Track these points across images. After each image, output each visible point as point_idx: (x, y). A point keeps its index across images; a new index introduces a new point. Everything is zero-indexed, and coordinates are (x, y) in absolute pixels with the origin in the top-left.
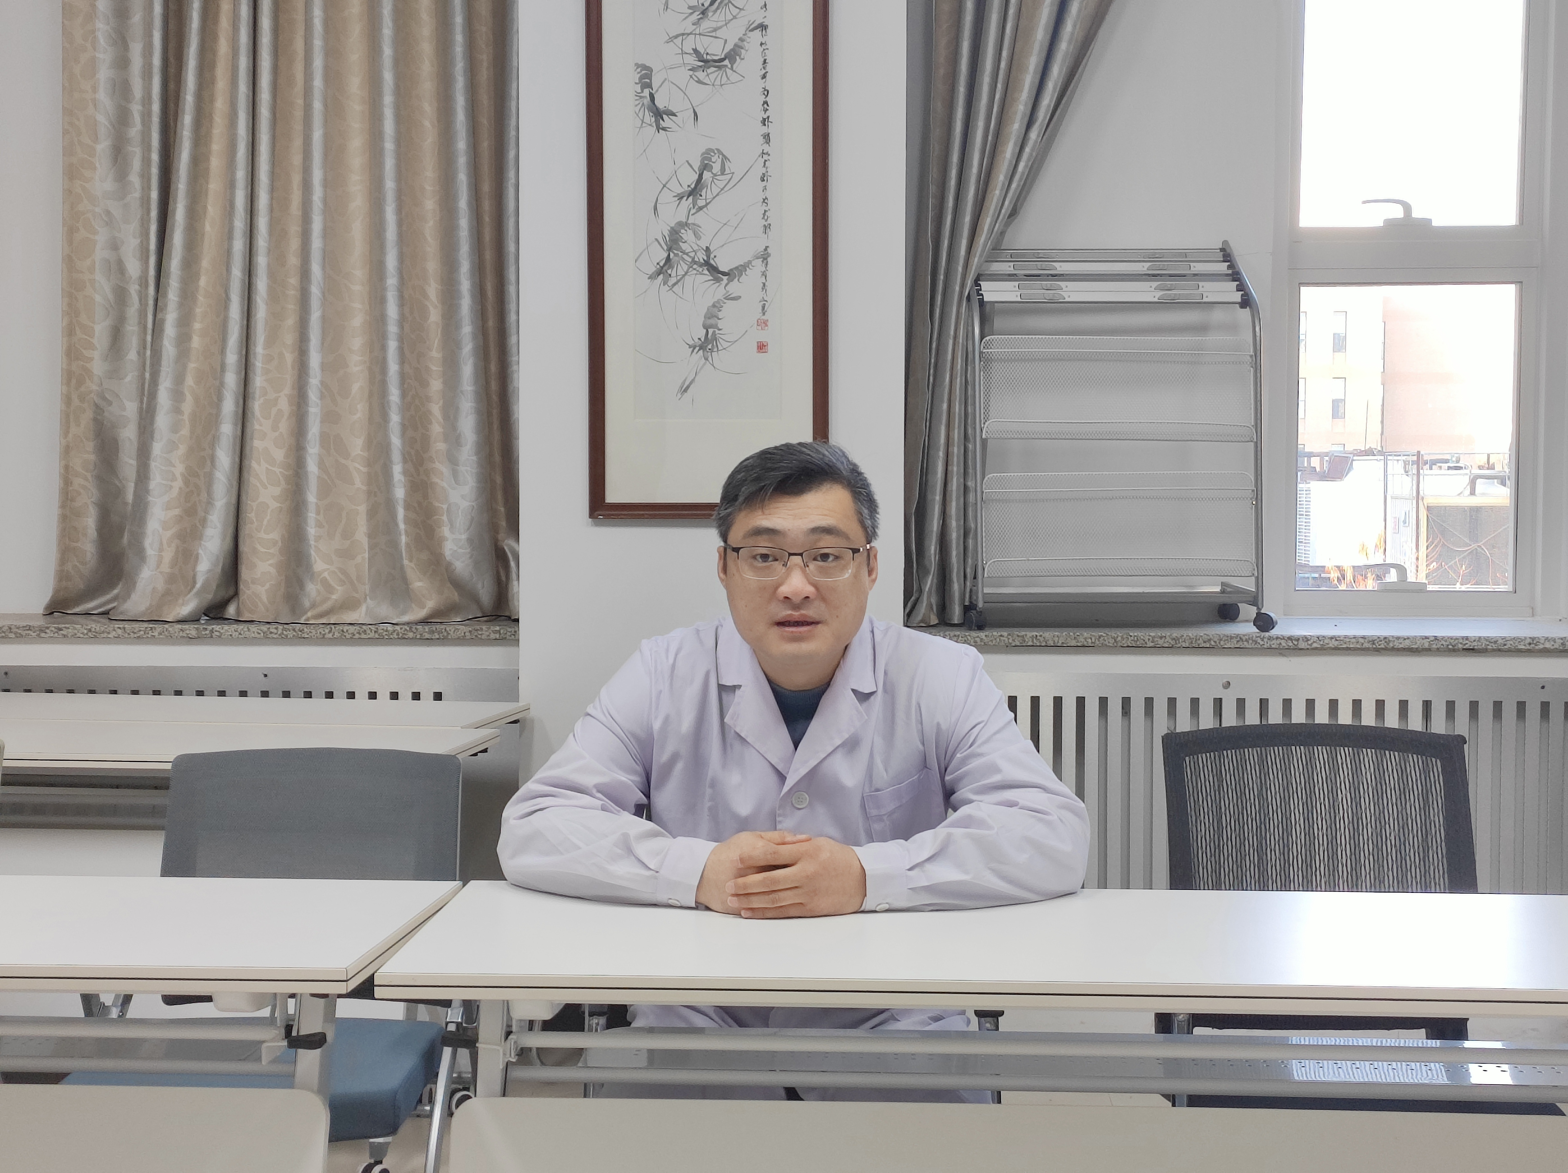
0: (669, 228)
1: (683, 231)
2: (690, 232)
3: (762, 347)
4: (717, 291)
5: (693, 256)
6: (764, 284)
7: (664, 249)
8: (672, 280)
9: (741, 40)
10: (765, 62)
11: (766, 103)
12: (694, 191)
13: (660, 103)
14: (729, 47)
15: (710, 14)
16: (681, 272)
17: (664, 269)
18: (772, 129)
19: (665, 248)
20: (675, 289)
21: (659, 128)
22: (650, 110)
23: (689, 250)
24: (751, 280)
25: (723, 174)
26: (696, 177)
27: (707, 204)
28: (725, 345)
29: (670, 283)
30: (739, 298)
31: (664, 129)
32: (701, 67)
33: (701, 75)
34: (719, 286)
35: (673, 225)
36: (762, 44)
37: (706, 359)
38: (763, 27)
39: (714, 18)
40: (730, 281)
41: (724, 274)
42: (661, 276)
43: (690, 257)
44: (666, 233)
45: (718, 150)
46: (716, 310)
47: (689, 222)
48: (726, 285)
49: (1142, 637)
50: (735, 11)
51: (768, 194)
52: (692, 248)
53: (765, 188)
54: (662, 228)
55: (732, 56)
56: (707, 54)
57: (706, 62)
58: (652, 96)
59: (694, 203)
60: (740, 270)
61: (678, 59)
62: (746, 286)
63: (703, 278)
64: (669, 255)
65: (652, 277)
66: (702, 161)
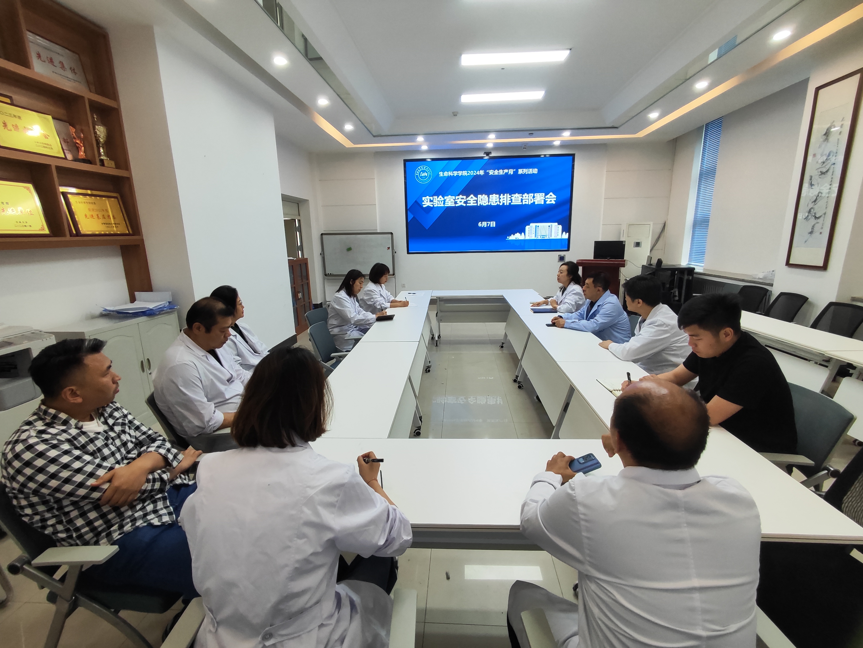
3: (821, 233)
4: (816, 221)
6: (824, 220)
8: (808, 220)
9: (830, 167)
10: (833, 172)
11: (831, 181)
12: (815, 201)
13: (813, 183)
14: (827, 169)
15: (825, 163)
16: (810, 218)
17: (807, 217)
18: (831, 186)
22: (811, 184)
23: (812, 213)
24: (822, 219)
26: (815, 198)
27: (817, 203)
28: (815, 232)
30: (818, 223)
33: (820, 176)
36: (833, 168)
37: (810, 236)
38: (834, 164)
40: (818, 219)
41: (817, 218)
42: (806, 219)
43: (812, 215)
50: (829, 161)
55: (827, 171)
57: (822, 173)
58: (811, 182)
59: (815, 203)
60: (821, 216)
61: (817, 173)
62: (820, 220)
63: (813, 219)
64: (808, 215)
65: (804, 219)
66: (818, 195)
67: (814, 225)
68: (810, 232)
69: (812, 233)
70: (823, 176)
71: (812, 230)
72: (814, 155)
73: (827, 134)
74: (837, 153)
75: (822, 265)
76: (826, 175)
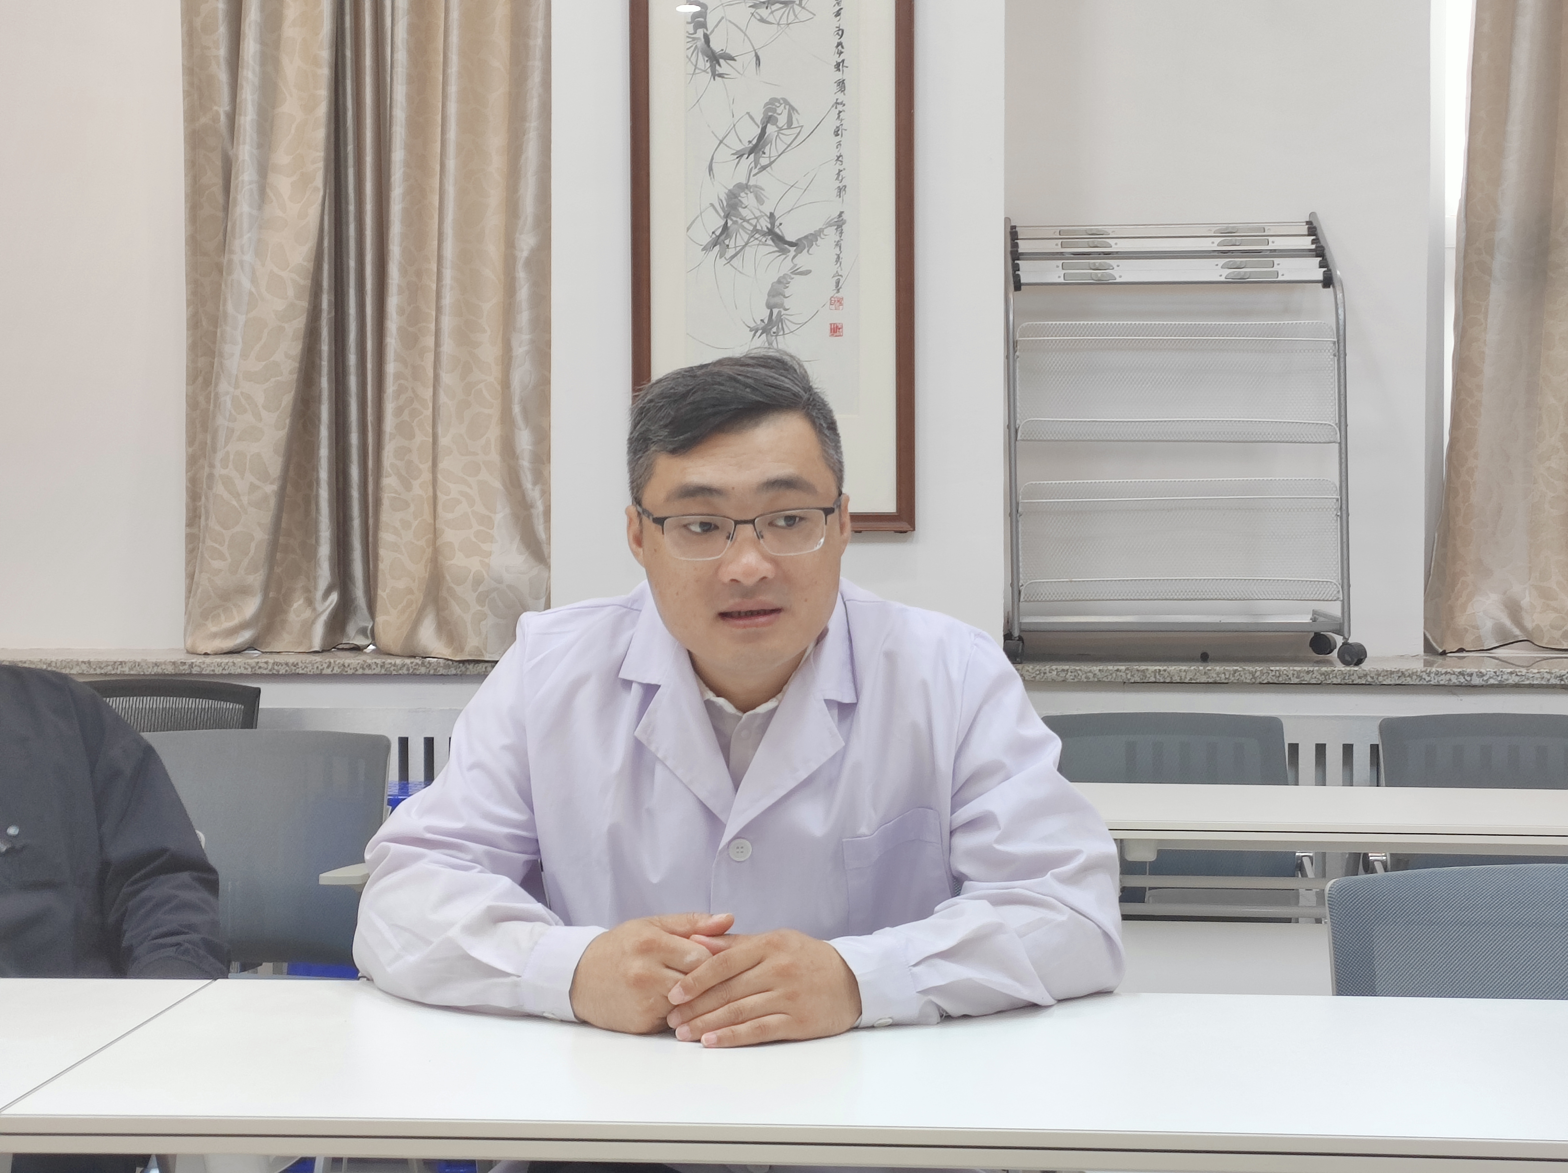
0: (727, 191)
2: (751, 196)
3: (835, 330)
4: (783, 265)
5: (754, 224)
6: (838, 256)
7: (720, 215)
11: (840, 44)
12: (757, 148)
16: (741, 243)
17: (720, 240)
18: (847, 75)
20: (735, 262)
21: (715, 75)
23: (751, 216)
24: (823, 251)
25: (789, 127)
28: (793, 327)
29: (728, 256)
30: (807, 273)
34: (786, 258)
37: (770, 344)
40: (799, 252)
41: (792, 244)
42: (717, 248)
43: (751, 224)
44: (723, 197)
45: (783, 99)
46: (781, 286)
48: (794, 257)
49: (1285, 672)
51: (843, 151)
52: (754, 215)
53: (839, 144)
58: (707, 37)
59: (756, 162)
60: (810, 239)
62: (817, 258)
63: (767, 249)
64: (726, 223)
65: (706, 249)
66: (765, 112)
67: (779, 282)
68: (759, 322)
69: (774, 330)
70: (778, 14)
71: (775, 311)
75: (887, 504)
76: (796, 7)
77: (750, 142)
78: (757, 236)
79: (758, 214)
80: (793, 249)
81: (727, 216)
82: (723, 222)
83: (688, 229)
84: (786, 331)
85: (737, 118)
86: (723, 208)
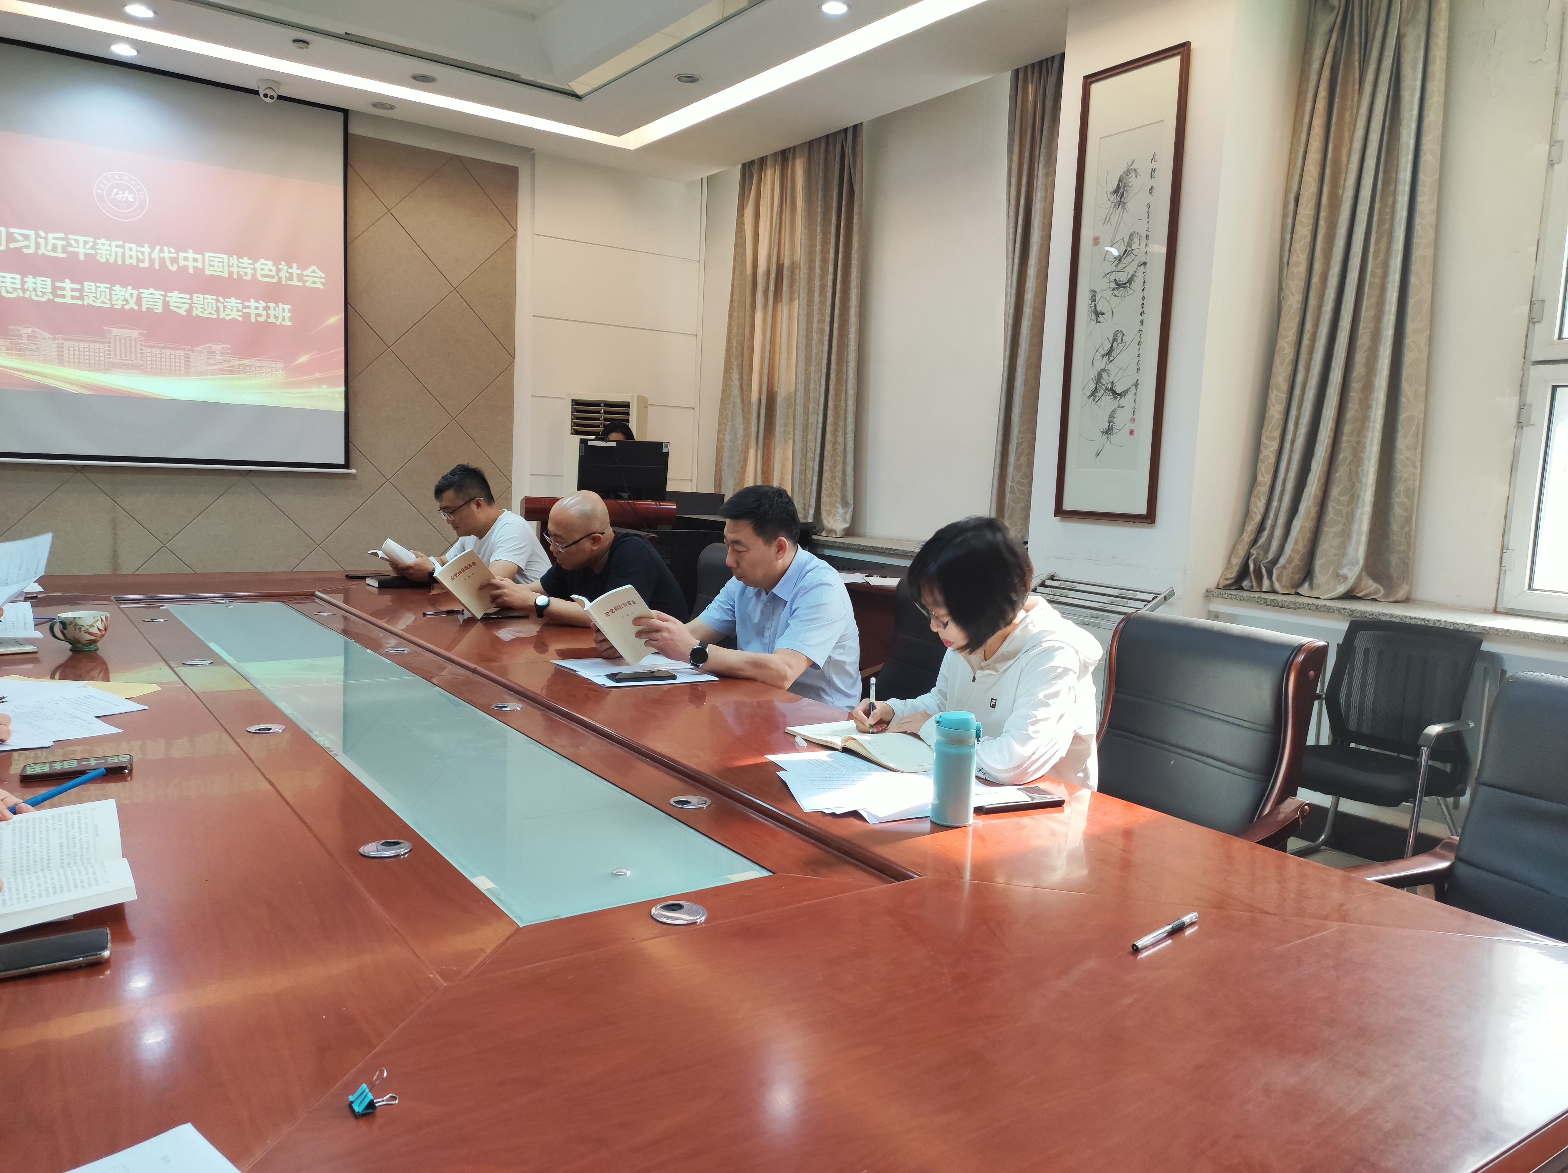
0: (1097, 372)
1: (1103, 373)
2: (1106, 374)
3: (1132, 432)
4: (1114, 404)
5: (1106, 386)
6: (1135, 399)
8: (1097, 399)
9: (1135, 272)
10: (1144, 282)
11: (1143, 304)
12: (1109, 353)
13: (1098, 309)
14: (1130, 276)
15: (1123, 260)
16: (1101, 395)
17: (1093, 394)
18: (1145, 317)
19: (1095, 382)
20: (1097, 403)
21: (1098, 322)
22: (1094, 313)
23: (1105, 383)
24: (1130, 398)
25: (1122, 343)
26: (1111, 345)
27: (1114, 359)
28: (1116, 431)
29: (1096, 400)
30: (1123, 407)
31: (1099, 322)
32: (1116, 288)
33: (1116, 292)
34: (1116, 401)
35: (1099, 371)
36: (1144, 273)
37: (1108, 439)
38: (1145, 264)
39: (1124, 262)
40: (1121, 398)
41: (1119, 395)
42: (1093, 397)
44: (1096, 375)
45: (1121, 330)
46: (1113, 413)
47: (1106, 368)
48: (1119, 400)
50: (1133, 256)
51: (1140, 352)
53: (1139, 349)
54: (1094, 373)
55: (1130, 281)
56: (1120, 281)
57: (1119, 285)
58: (1095, 305)
59: (1109, 359)
60: (1125, 392)
61: (1107, 286)
62: (1127, 401)
63: (1108, 398)
64: (1096, 386)
65: (1089, 398)
66: (1114, 337)
67: (1113, 411)
68: (1105, 429)
69: (1110, 432)
70: (1121, 293)
71: (1111, 424)
72: (1096, 241)
73: (1120, 190)
74: (1147, 237)
75: (1143, 511)
76: (1128, 289)
77: (1107, 350)
78: (1107, 391)
79: (1108, 382)
80: (1119, 397)
81: (1097, 383)
82: (1095, 386)
83: (1083, 389)
84: (1114, 433)
85: (1103, 339)
86: (1096, 380)
